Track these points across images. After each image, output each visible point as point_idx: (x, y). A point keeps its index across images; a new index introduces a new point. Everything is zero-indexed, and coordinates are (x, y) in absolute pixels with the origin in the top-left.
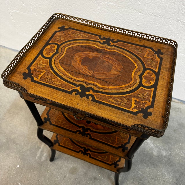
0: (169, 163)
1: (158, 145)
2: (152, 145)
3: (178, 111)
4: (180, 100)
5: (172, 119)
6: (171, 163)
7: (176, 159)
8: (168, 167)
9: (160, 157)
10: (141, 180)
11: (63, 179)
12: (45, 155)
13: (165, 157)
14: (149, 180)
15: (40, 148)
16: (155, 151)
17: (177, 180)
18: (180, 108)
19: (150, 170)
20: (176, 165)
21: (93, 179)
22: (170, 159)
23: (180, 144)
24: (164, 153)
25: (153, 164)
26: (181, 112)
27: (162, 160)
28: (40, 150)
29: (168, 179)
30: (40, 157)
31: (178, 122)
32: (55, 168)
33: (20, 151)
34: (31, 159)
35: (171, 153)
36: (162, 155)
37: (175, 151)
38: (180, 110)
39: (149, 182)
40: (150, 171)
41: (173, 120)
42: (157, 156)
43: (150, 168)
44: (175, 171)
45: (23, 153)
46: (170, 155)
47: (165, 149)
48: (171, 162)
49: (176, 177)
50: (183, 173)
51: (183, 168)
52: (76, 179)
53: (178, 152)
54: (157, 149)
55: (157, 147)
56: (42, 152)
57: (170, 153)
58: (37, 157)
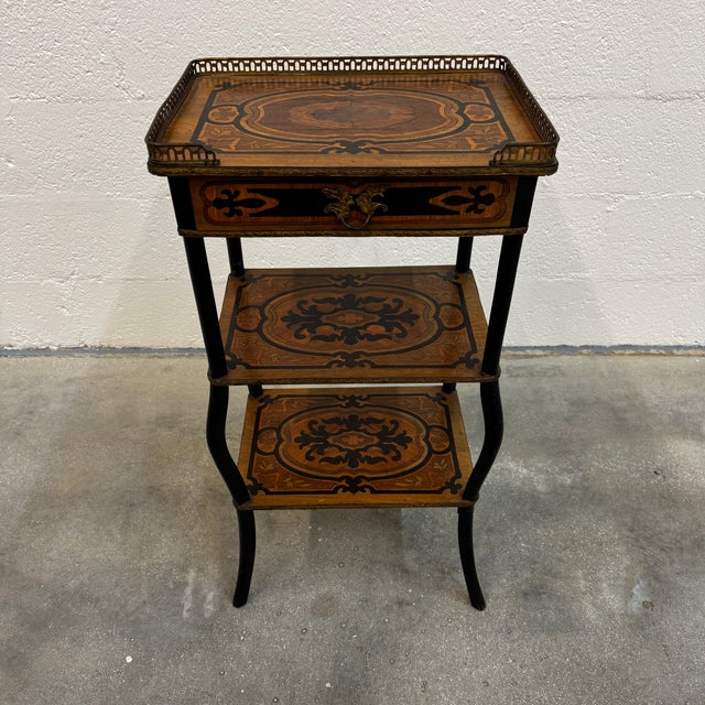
0: (591, 499)
1: (540, 465)
2: (525, 471)
3: (555, 375)
4: (548, 347)
5: (548, 397)
6: (597, 497)
7: (605, 484)
8: (593, 507)
9: (557, 492)
10: (535, 563)
11: (302, 640)
12: (210, 596)
13: (572, 488)
14: (558, 554)
15: (186, 584)
16: (538, 483)
17: (632, 530)
18: (559, 367)
19: (549, 529)
20: (611, 498)
21: (395, 607)
22: (588, 488)
23: (597, 446)
24: (568, 480)
25: (551, 515)
26: (563, 374)
27: (569, 497)
28: (188, 591)
29: (607, 534)
30: (198, 608)
31: (565, 400)
32: (262, 621)
33: (117, 614)
34: (167, 624)
35: (584, 475)
36: (562, 486)
37: (593, 466)
38: (560, 370)
39: (559, 559)
40: (550, 532)
41: (552, 399)
42: (549, 494)
43: (544, 527)
44: (616, 512)
45: (131, 619)
46: (585, 478)
47: (564, 470)
48: (594, 495)
49: (625, 525)
50: (638, 510)
51: (634, 498)
52: (341, 624)
53: (602, 466)
54: (543, 476)
55: (540, 471)
56: (195, 592)
57: (581, 474)
58: (185, 613)
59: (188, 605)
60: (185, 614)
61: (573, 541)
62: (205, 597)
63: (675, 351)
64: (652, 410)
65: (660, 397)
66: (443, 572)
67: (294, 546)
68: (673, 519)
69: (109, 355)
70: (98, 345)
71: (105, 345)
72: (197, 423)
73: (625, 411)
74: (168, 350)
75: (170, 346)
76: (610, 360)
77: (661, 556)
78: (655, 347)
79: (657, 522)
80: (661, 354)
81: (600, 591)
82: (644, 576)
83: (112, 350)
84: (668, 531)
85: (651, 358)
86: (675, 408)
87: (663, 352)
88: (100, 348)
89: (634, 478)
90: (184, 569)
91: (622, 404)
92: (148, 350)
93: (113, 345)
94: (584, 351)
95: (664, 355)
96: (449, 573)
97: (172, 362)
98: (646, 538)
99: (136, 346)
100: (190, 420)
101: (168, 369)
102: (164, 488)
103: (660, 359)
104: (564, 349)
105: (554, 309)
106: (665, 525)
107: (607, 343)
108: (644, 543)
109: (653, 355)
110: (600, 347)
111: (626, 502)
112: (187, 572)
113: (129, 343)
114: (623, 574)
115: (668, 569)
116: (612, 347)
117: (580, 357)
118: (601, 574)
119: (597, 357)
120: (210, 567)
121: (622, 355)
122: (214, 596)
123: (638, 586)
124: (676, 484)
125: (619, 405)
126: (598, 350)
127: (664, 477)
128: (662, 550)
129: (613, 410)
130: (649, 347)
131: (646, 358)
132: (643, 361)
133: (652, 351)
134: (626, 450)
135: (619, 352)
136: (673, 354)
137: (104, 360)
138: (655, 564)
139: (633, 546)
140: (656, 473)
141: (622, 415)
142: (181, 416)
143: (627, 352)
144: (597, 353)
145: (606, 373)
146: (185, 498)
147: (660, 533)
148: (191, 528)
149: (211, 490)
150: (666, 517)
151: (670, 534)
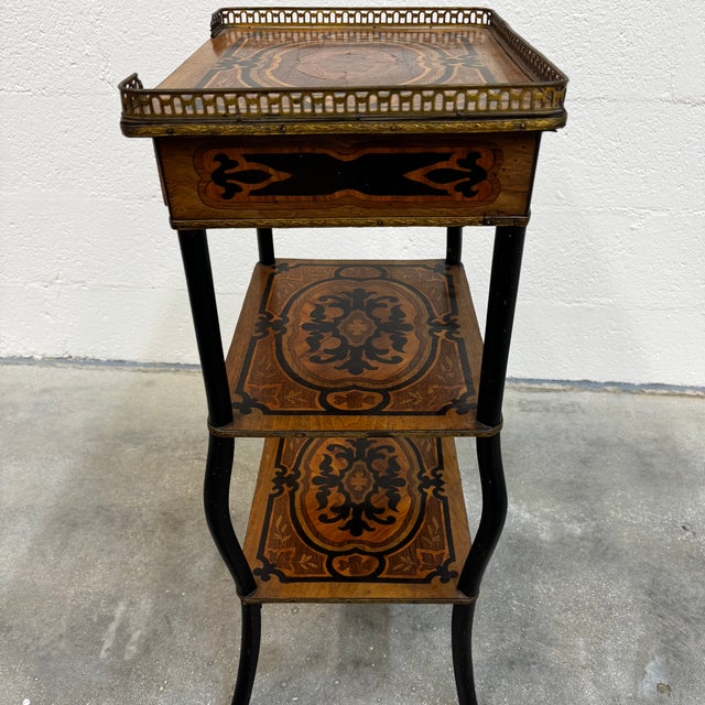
0: (604, 554)
1: (547, 510)
2: (527, 516)
3: (574, 411)
5: (563, 435)
6: (610, 551)
7: (622, 537)
8: (604, 564)
9: (563, 542)
10: (527, 625)
12: (136, 636)
13: (582, 539)
14: (556, 616)
15: (112, 619)
16: (542, 529)
17: (651, 594)
18: (578, 403)
19: (549, 586)
20: (627, 553)
21: (350, 668)
22: (600, 541)
23: (616, 493)
24: (578, 530)
25: (553, 568)
26: (583, 412)
27: (578, 549)
28: (113, 627)
29: (619, 597)
30: (118, 649)
31: (584, 439)
32: (189, 670)
33: (28, 647)
34: (80, 664)
35: (597, 525)
36: (571, 536)
37: (609, 515)
38: (579, 407)
39: (558, 623)
40: (550, 590)
41: (567, 438)
42: (555, 543)
43: (544, 583)
44: (631, 570)
45: (41, 653)
46: (598, 529)
47: (574, 517)
48: (607, 549)
49: (641, 587)
50: (660, 570)
52: (281, 682)
53: (619, 516)
54: (547, 523)
55: (545, 517)
56: (120, 629)
57: (593, 523)
58: (103, 652)
59: (108, 644)
60: (103, 654)
61: (576, 602)
62: (130, 636)
64: (685, 457)
65: (695, 443)
66: (414, 629)
69: (92, 366)
70: (82, 356)
71: (90, 356)
72: (167, 441)
73: (652, 456)
74: (154, 364)
75: (157, 360)
76: (639, 399)
77: (684, 628)
78: (692, 388)
79: (682, 586)
80: (698, 396)
81: (603, 665)
82: (663, 651)
83: (97, 362)
84: (695, 598)
85: (685, 399)
87: (701, 393)
88: (84, 359)
89: (657, 532)
90: (113, 601)
91: (651, 448)
92: (134, 364)
93: (97, 357)
94: (609, 388)
95: (702, 397)
96: (422, 630)
97: (154, 377)
98: (665, 604)
99: (121, 358)
100: (160, 437)
101: (150, 384)
102: (114, 509)
103: (697, 401)
104: (586, 384)
105: (574, 338)
106: (693, 591)
107: (636, 380)
108: (663, 611)
109: (689, 396)
110: (628, 384)
111: (646, 560)
112: (117, 605)
113: (114, 356)
114: (635, 647)
115: (691, 645)
116: (643, 385)
117: (605, 394)
118: (607, 645)
119: (623, 395)
120: (143, 602)
121: (654, 394)
122: (141, 636)
123: (652, 664)
125: (646, 448)
126: (625, 388)
127: (694, 534)
128: (687, 620)
129: (639, 455)
130: (685, 388)
131: (680, 399)
132: (675, 403)
133: (689, 392)
134: (651, 499)
135: (650, 391)
137: (86, 372)
138: (677, 638)
139: (650, 613)
140: (684, 527)
141: (648, 459)
142: (151, 432)
143: (659, 392)
144: (624, 391)
145: (633, 413)
146: (134, 521)
147: (685, 599)
148: (132, 554)
149: (164, 514)
150: (693, 580)
151: (697, 602)
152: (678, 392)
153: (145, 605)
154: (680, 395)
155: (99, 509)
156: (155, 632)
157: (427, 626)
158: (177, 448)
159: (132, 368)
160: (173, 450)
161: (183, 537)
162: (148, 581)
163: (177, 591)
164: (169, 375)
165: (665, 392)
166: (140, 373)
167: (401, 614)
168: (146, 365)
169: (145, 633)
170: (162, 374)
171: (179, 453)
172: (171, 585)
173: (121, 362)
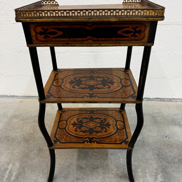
0: (145, 145)
6: (147, 144)
7: (150, 140)
8: (145, 147)
12: (14, 174)
15: (8, 169)
17: (158, 155)
20: (151, 144)
21: (76, 180)
22: (144, 141)
23: (148, 128)
28: (8, 171)
29: (150, 157)
30: (9, 178)
37: (146, 134)
44: (153, 149)
46: (143, 138)
49: (156, 153)
50: (160, 149)
51: (159, 145)
53: (149, 134)
56: (10, 172)
57: (142, 136)
58: (4, 179)
59: (6, 177)
60: (5, 180)
61: (138, 159)
62: (12, 174)
63: (172, 100)
64: (165, 117)
65: (168, 113)
66: (94, 168)
67: (46, 158)
68: (172, 152)
70: (3, 95)
71: (5, 95)
72: (25, 117)
73: (157, 117)
74: (23, 96)
76: (153, 102)
77: (167, 165)
78: (166, 99)
79: (166, 153)
80: (168, 101)
81: (146, 177)
82: (162, 172)
83: (7, 96)
84: (170, 156)
86: (172, 116)
87: (169, 100)
89: (159, 138)
90: (8, 164)
91: (156, 115)
92: (17, 96)
94: (145, 99)
95: (169, 101)
96: (96, 169)
97: (23, 100)
98: (162, 158)
99: (14, 95)
100: (23, 116)
101: (21, 102)
103: (168, 102)
106: (169, 154)
107: (152, 97)
108: (161, 160)
109: (166, 101)
110: (150, 98)
111: (156, 146)
112: (9, 165)
113: (12, 94)
114: (154, 171)
115: (170, 169)
116: (153, 98)
118: (147, 171)
119: (148, 101)
121: (156, 101)
123: (159, 176)
124: (173, 140)
125: (155, 115)
127: (169, 138)
128: (168, 163)
129: (153, 117)
130: (164, 99)
132: (162, 103)
133: (166, 100)
134: (157, 129)
136: (172, 101)
137: (4, 99)
138: (166, 168)
139: (158, 161)
140: (166, 136)
141: (156, 118)
142: (21, 115)
143: (158, 100)
144: (149, 100)
145: (151, 106)
146: (16, 140)
147: (167, 157)
148: (14, 150)
149: (24, 138)
150: (169, 151)
151: (171, 157)
152: (163, 100)
153: (17, 165)
154: (163, 101)
155: (6, 137)
156: (20, 172)
157: (97, 168)
158: (28, 119)
159: (16, 98)
160: (27, 120)
161: (29, 144)
162: (19, 157)
163: (27, 160)
164: (27, 99)
165: (159, 100)
166: (19, 99)
167: (90, 164)
168: (20, 97)
169: (17, 173)
170: (25, 99)
171: (29, 120)
172: (25, 158)
173: (14, 96)
